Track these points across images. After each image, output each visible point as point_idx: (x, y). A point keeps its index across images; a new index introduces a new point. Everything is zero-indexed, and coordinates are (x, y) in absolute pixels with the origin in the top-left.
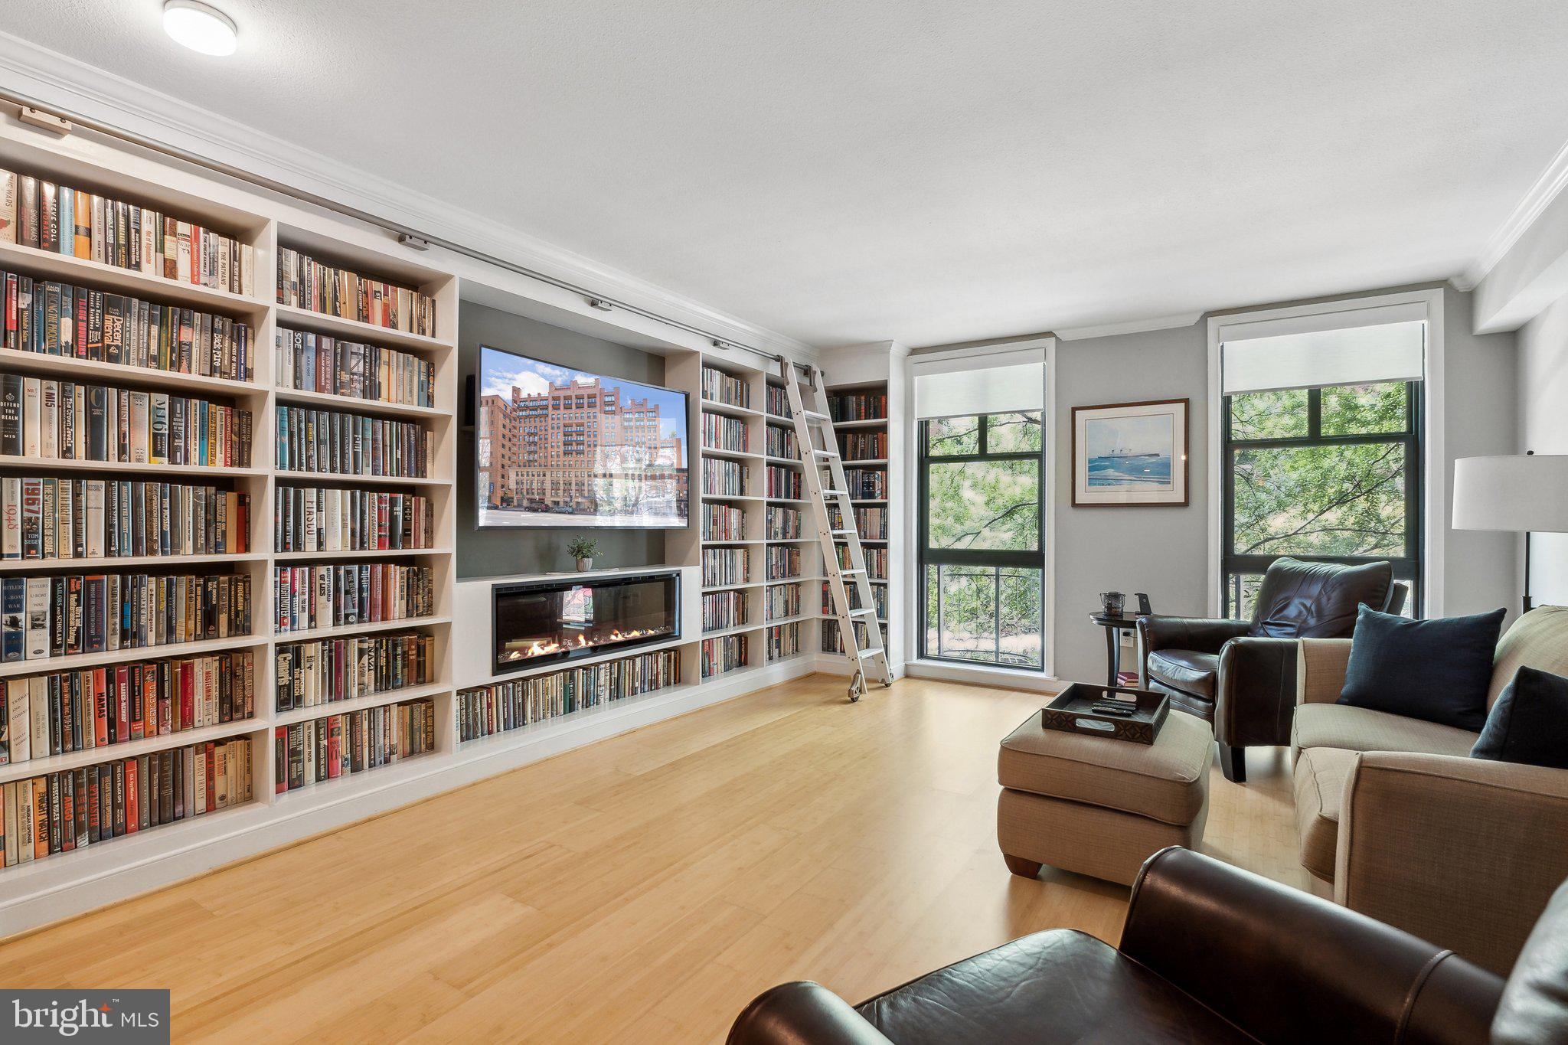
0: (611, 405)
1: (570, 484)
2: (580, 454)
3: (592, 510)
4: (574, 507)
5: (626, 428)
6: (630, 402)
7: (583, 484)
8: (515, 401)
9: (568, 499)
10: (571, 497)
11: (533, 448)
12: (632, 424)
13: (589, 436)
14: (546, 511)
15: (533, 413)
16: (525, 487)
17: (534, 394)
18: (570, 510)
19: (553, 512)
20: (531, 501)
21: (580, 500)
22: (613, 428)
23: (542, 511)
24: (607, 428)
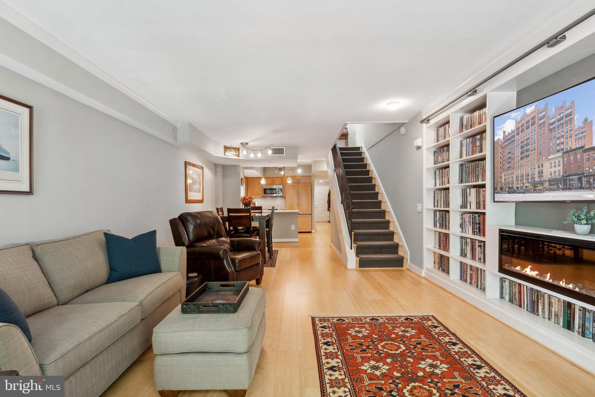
0: (543, 118)
1: (523, 176)
2: (527, 157)
3: (532, 190)
4: (525, 189)
5: (551, 130)
6: (554, 110)
7: (529, 175)
8: (504, 139)
9: (522, 185)
10: (523, 184)
11: (510, 160)
12: (554, 125)
13: (532, 144)
14: (514, 193)
15: (510, 141)
16: (507, 181)
17: (510, 131)
18: (523, 191)
19: (516, 193)
20: (509, 188)
21: (527, 185)
22: (544, 133)
23: (513, 193)
24: (541, 135)
